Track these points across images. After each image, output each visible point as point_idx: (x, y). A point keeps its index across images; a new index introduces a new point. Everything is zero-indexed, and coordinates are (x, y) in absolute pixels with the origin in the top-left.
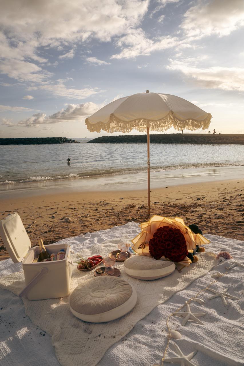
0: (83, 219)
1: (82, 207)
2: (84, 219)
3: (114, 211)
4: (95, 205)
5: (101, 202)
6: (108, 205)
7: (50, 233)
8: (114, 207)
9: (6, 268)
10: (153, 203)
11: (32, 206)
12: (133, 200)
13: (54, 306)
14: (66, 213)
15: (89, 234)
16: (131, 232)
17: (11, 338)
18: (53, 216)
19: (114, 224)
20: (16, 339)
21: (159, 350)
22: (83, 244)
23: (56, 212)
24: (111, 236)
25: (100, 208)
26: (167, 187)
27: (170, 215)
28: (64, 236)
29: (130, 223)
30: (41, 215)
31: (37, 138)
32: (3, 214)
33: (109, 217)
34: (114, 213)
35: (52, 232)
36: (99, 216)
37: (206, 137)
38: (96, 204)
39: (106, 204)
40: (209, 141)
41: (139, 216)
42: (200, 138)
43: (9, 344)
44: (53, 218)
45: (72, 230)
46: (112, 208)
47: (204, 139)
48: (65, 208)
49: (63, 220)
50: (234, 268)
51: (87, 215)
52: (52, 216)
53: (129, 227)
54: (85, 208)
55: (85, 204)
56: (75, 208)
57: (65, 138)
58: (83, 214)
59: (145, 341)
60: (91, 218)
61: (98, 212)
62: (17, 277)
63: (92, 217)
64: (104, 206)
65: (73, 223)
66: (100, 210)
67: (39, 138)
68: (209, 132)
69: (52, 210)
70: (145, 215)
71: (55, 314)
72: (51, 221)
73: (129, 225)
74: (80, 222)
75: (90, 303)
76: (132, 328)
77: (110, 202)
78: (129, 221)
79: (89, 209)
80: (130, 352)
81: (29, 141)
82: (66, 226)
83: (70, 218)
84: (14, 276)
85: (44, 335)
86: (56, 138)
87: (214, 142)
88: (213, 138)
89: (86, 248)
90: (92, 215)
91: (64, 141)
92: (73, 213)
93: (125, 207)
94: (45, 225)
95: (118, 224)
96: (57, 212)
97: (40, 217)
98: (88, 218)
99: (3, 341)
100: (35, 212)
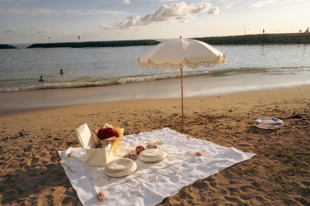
1: (142, 113)
2: (138, 123)
3: (161, 118)
4: (151, 112)
6: (160, 113)
8: (163, 115)
9: (82, 151)
11: (110, 111)
13: (99, 169)
14: (128, 118)
16: (161, 135)
17: (79, 179)
18: (119, 120)
19: (155, 128)
20: (80, 179)
21: (132, 189)
23: (122, 117)
24: (148, 136)
25: (154, 115)
26: (219, 97)
27: (197, 124)
29: (165, 128)
30: (112, 119)
31: (129, 41)
32: (89, 117)
33: (155, 123)
34: (160, 120)
36: (149, 121)
37: (295, 36)
39: (159, 112)
40: (299, 40)
41: (176, 123)
42: (289, 38)
43: (77, 181)
44: (119, 122)
46: (161, 116)
47: (294, 39)
48: (130, 114)
49: (125, 124)
50: (197, 161)
51: (142, 120)
53: (163, 131)
55: (145, 111)
56: (136, 115)
57: (154, 40)
58: (139, 119)
59: (129, 185)
60: (143, 123)
61: (150, 118)
64: (157, 114)
65: (130, 126)
66: (152, 117)
67: (131, 41)
68: (300, 31)
69: (121, 115)
71: (98, 172)
74: (134, 126)
75: (112, 169)
76: (127, 180)
77: (162, 111)
78: (165, 126)
79: (146, 115)
80: (121, 188)
81: (122, 44)
83: (129, 122)
85: (91, 179)
86: (146, 40)
87: (305, 42)
88: (304, 37)
90: (145, 121)
91: (153, 43)
92: (133, 119)
93: (171, 115)
96: (123, 117)
97: (111, 120)
98: (141, 123)
99: (75, 180)
100: (110, 116)
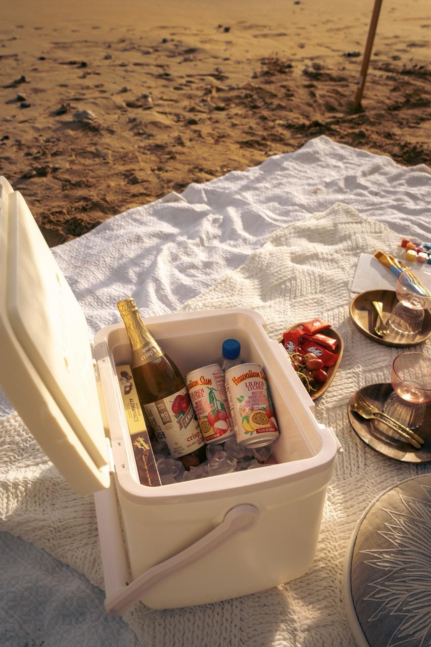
0: (138, 116)
1: (106, 58)
2: (143, 115)
3: (228, 82)
4: (148, 53)
5: (165, 41)
6: (198, 56)
7: (44, 179)
8: (222, 68)
10: (341, 53)
12: (265, 36)
14: (62, 86)
15: (199, 192)
16: (342, 185)
18: (21, 99)
19: (259, 144)
22: (198, 240)
23: (23, 80)
24: (279, 200)
25: (176, 69)
28: (108, 199)
29: (320, 144)
33: (224, 109)
34: (235, 93)
35: (49, 176)
36: (186, 103)
38: (151, 50)
39: (186, 52)
41: (323, 108)
44: (23, 107)
45: (121, 168)
46: (217, 70)
48: (43, 59)
49: (68, 118)
51: (145, 97)
52: (11, 94)
53: (318, 160)
54: (120, 62)
55: (109, 47)
56: (84, 65)
58: (125, 90)
60: (166, 114)
61: (175, 84)
62: (17, 438)
63: (167, 110)
64: (186, 60)
65: (111, 131)
66: (178, 77)
70: (340, 105)
72: (22, 118)
73: (317, 153)
74: (135, 131)
78: (306, 131)
79: (138, 68)
82: (93, 149)
83: (88, 111)
84: (8, 439)
89: (222, 262)
90: (162, 99)
92: (87, 88)
93: (259, 68)
94: (6, 138)
95: (273, 145)
96: (27, 79)
98: (154, 112)
